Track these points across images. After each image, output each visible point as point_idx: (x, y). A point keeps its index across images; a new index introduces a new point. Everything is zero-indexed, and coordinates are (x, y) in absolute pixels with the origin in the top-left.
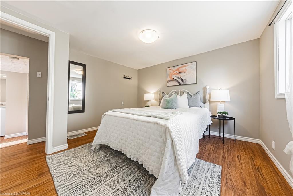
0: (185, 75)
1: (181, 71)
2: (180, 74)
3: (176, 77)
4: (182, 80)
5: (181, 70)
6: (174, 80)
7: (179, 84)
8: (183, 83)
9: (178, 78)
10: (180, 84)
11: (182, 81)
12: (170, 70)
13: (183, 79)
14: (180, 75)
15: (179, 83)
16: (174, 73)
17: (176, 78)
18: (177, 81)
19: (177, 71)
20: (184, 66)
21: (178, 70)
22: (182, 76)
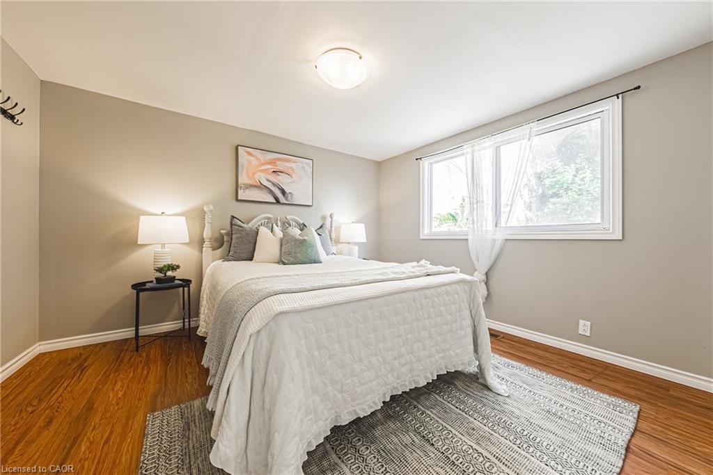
0: (290, 181)
1: (282, 169)
2: (278, 175)
3: (268, 181)
4: (283, 192)
5: (281, 166)
6: (260, 186)
7: (275, 201)
8: (287, 199)
9: (274, 184)
10: (278, 202)
11: (284, 196)
12: (250, 154)
13: (286, 190)
14: (279, 177)
15: (275, 198)
16: (264, 167)
17: (266, 181)
18: (271, 192)
19: (271, 167)
20: (289, 161)
21: (272, 162)
22: (282, 180)
